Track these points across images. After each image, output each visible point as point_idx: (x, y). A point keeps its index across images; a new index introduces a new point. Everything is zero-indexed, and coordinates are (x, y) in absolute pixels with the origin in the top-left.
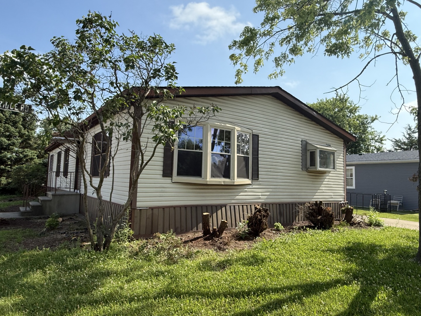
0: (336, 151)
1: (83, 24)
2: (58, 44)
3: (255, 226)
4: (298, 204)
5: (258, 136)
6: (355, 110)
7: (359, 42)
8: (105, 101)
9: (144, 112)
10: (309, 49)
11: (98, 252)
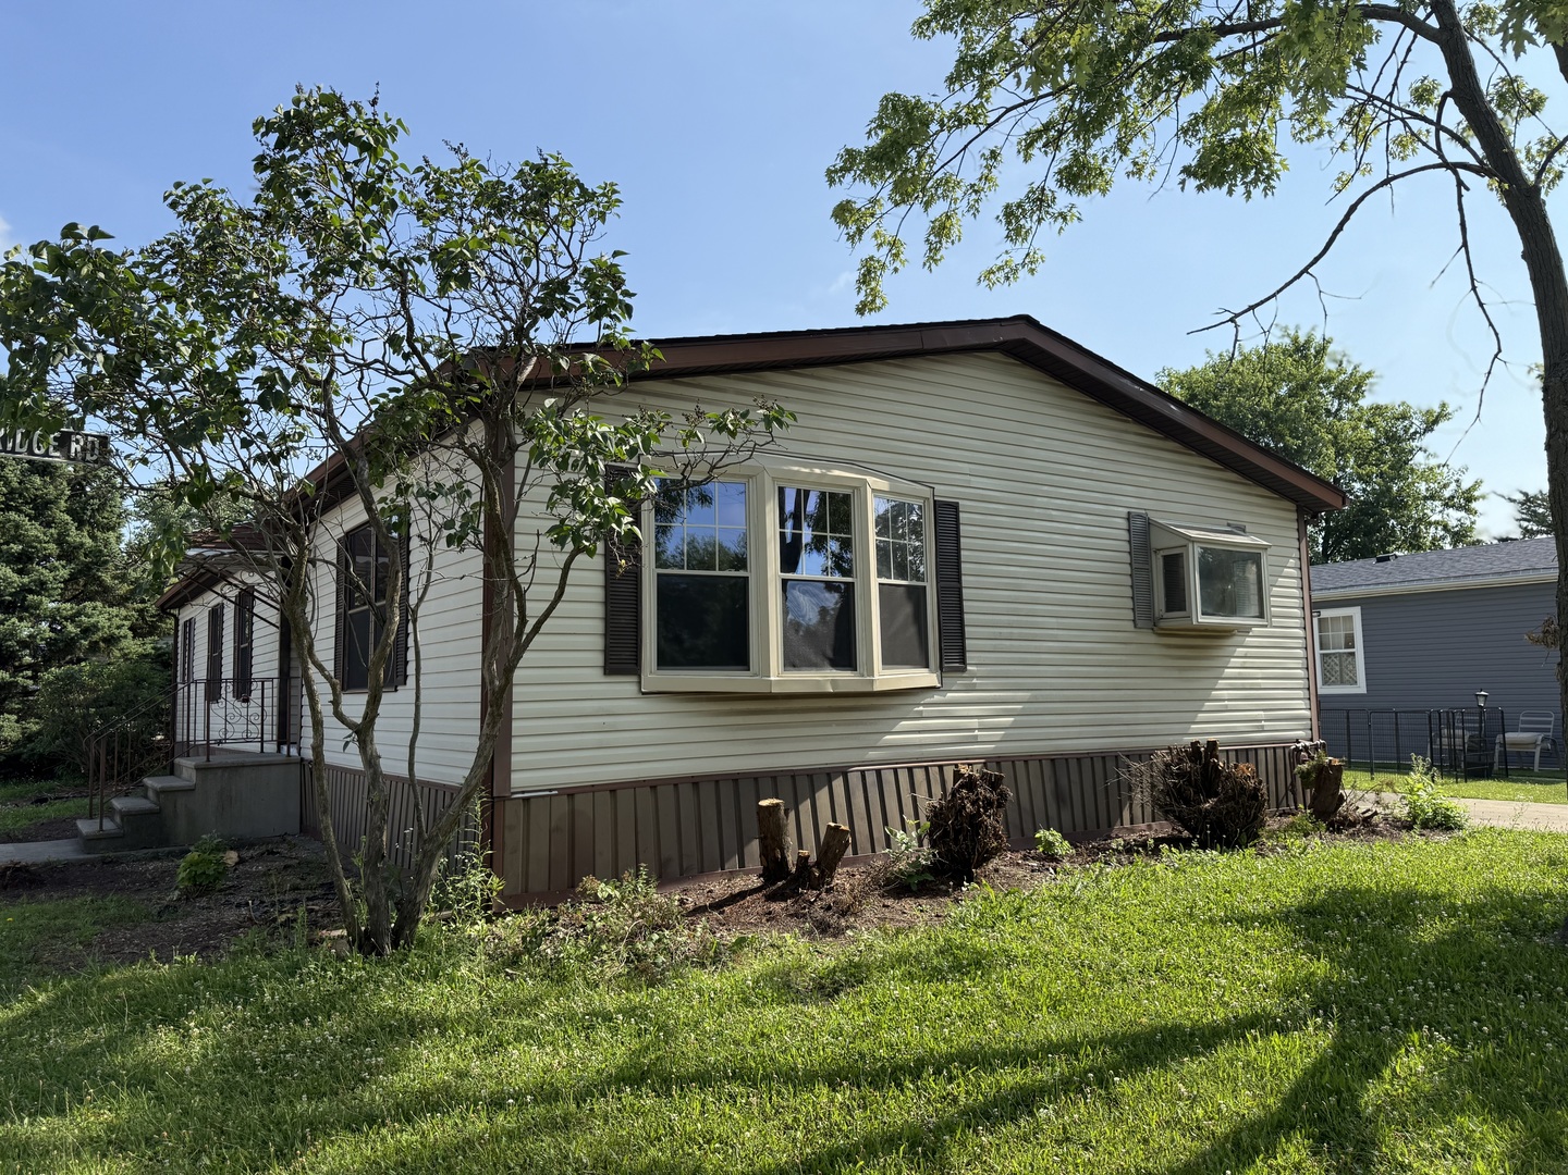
0: (1265, 548)
1: (277, 134)
2: (192, 208)
3: (956, 841)
4: (1128, 756)
5: (955, 507)
6: (1359, 386)
7: (1327, 129)
8: (374, 407)
9: (519, 440)
10: (1135, 164)
11: (373, 957)
